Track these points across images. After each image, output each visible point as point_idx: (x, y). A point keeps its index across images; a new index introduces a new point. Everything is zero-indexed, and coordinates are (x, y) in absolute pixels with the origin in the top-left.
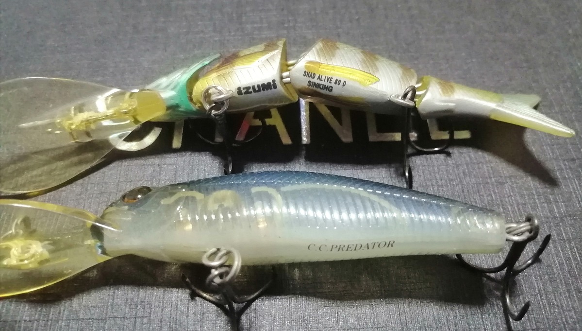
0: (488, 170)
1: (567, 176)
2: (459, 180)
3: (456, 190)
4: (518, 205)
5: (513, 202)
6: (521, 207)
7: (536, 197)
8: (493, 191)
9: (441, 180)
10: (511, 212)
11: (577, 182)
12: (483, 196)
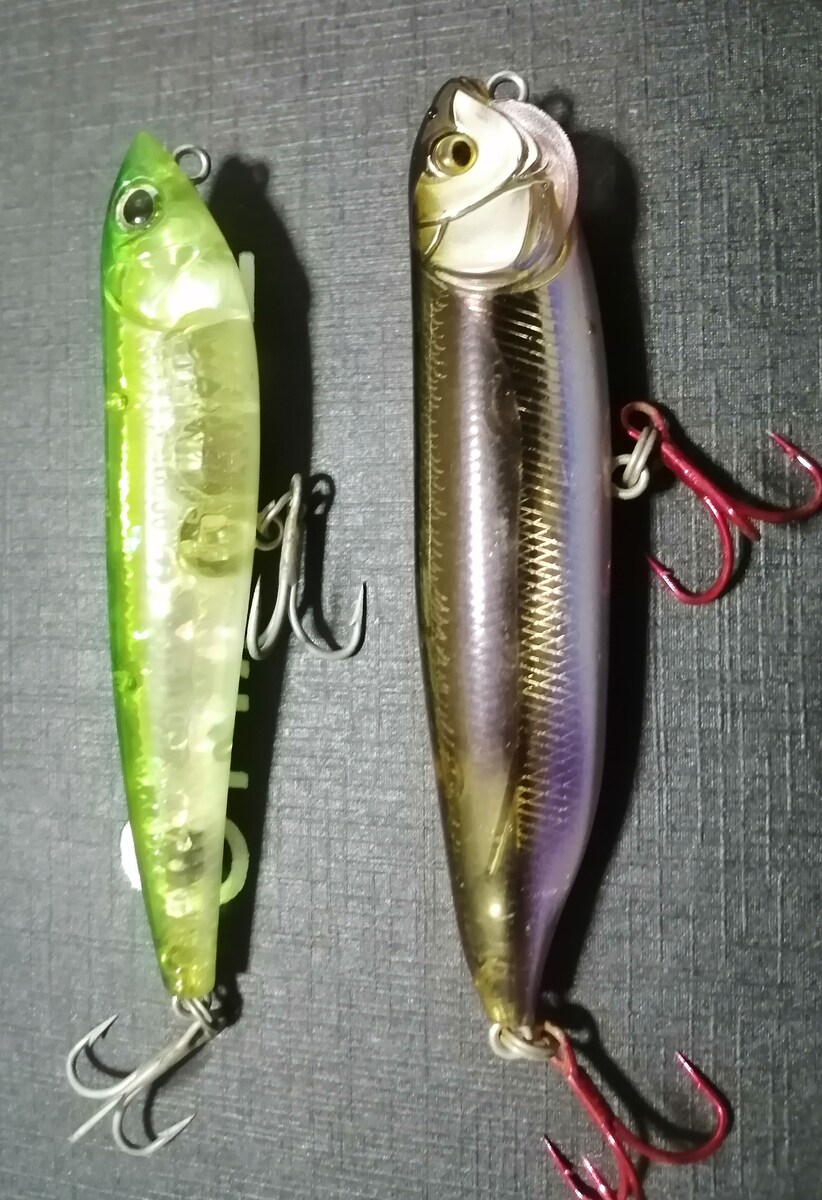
1: (336, 98)
4: (382, 194)
7: (370, 160)
11: (347, 83)
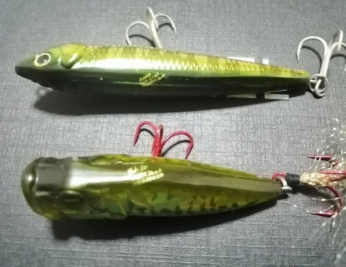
0: (296, 121)
2: (277, 125)
3: (275, 131)
5: (307, 142)
6: (311, 145)
8: (296, 134)
9: (267, 125)
10: (305, 148)
12: (290, 137)
